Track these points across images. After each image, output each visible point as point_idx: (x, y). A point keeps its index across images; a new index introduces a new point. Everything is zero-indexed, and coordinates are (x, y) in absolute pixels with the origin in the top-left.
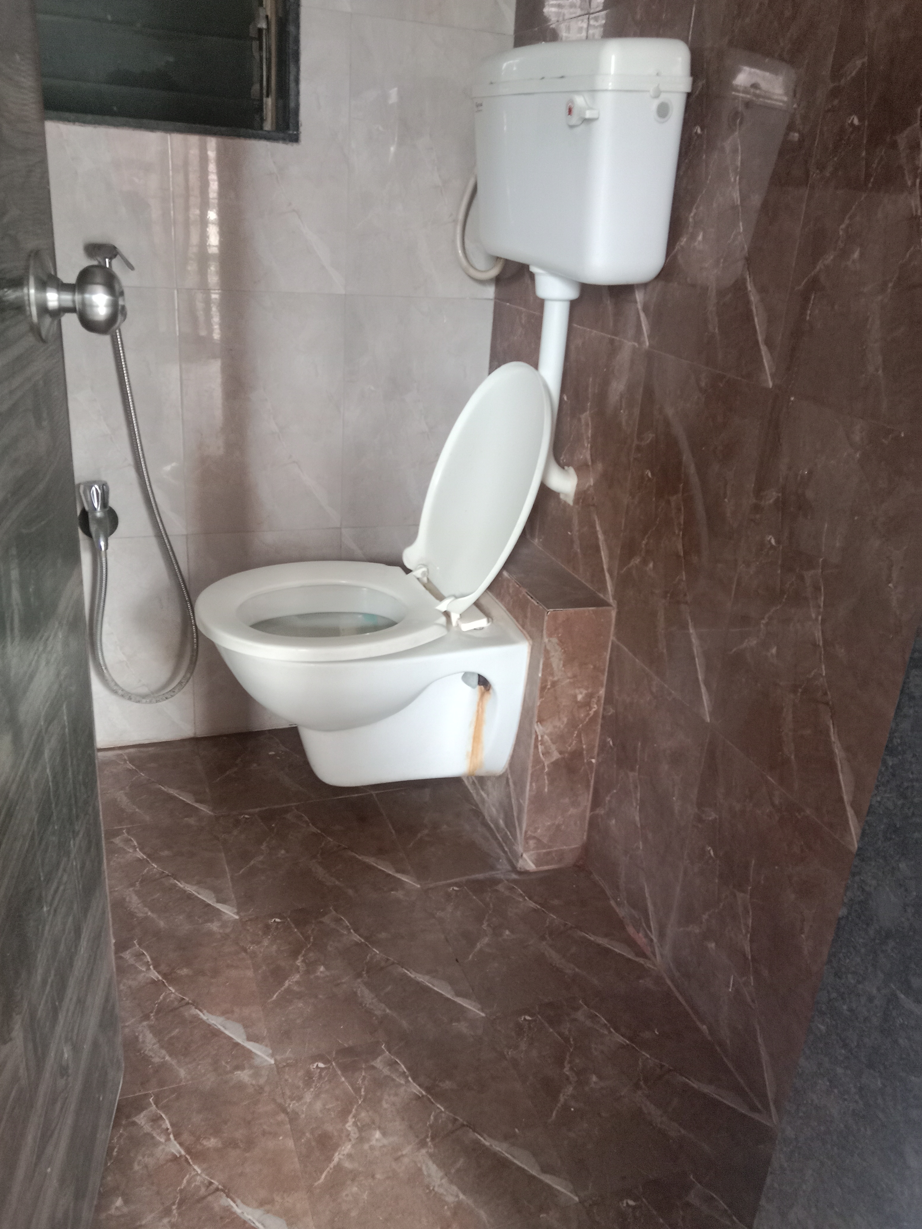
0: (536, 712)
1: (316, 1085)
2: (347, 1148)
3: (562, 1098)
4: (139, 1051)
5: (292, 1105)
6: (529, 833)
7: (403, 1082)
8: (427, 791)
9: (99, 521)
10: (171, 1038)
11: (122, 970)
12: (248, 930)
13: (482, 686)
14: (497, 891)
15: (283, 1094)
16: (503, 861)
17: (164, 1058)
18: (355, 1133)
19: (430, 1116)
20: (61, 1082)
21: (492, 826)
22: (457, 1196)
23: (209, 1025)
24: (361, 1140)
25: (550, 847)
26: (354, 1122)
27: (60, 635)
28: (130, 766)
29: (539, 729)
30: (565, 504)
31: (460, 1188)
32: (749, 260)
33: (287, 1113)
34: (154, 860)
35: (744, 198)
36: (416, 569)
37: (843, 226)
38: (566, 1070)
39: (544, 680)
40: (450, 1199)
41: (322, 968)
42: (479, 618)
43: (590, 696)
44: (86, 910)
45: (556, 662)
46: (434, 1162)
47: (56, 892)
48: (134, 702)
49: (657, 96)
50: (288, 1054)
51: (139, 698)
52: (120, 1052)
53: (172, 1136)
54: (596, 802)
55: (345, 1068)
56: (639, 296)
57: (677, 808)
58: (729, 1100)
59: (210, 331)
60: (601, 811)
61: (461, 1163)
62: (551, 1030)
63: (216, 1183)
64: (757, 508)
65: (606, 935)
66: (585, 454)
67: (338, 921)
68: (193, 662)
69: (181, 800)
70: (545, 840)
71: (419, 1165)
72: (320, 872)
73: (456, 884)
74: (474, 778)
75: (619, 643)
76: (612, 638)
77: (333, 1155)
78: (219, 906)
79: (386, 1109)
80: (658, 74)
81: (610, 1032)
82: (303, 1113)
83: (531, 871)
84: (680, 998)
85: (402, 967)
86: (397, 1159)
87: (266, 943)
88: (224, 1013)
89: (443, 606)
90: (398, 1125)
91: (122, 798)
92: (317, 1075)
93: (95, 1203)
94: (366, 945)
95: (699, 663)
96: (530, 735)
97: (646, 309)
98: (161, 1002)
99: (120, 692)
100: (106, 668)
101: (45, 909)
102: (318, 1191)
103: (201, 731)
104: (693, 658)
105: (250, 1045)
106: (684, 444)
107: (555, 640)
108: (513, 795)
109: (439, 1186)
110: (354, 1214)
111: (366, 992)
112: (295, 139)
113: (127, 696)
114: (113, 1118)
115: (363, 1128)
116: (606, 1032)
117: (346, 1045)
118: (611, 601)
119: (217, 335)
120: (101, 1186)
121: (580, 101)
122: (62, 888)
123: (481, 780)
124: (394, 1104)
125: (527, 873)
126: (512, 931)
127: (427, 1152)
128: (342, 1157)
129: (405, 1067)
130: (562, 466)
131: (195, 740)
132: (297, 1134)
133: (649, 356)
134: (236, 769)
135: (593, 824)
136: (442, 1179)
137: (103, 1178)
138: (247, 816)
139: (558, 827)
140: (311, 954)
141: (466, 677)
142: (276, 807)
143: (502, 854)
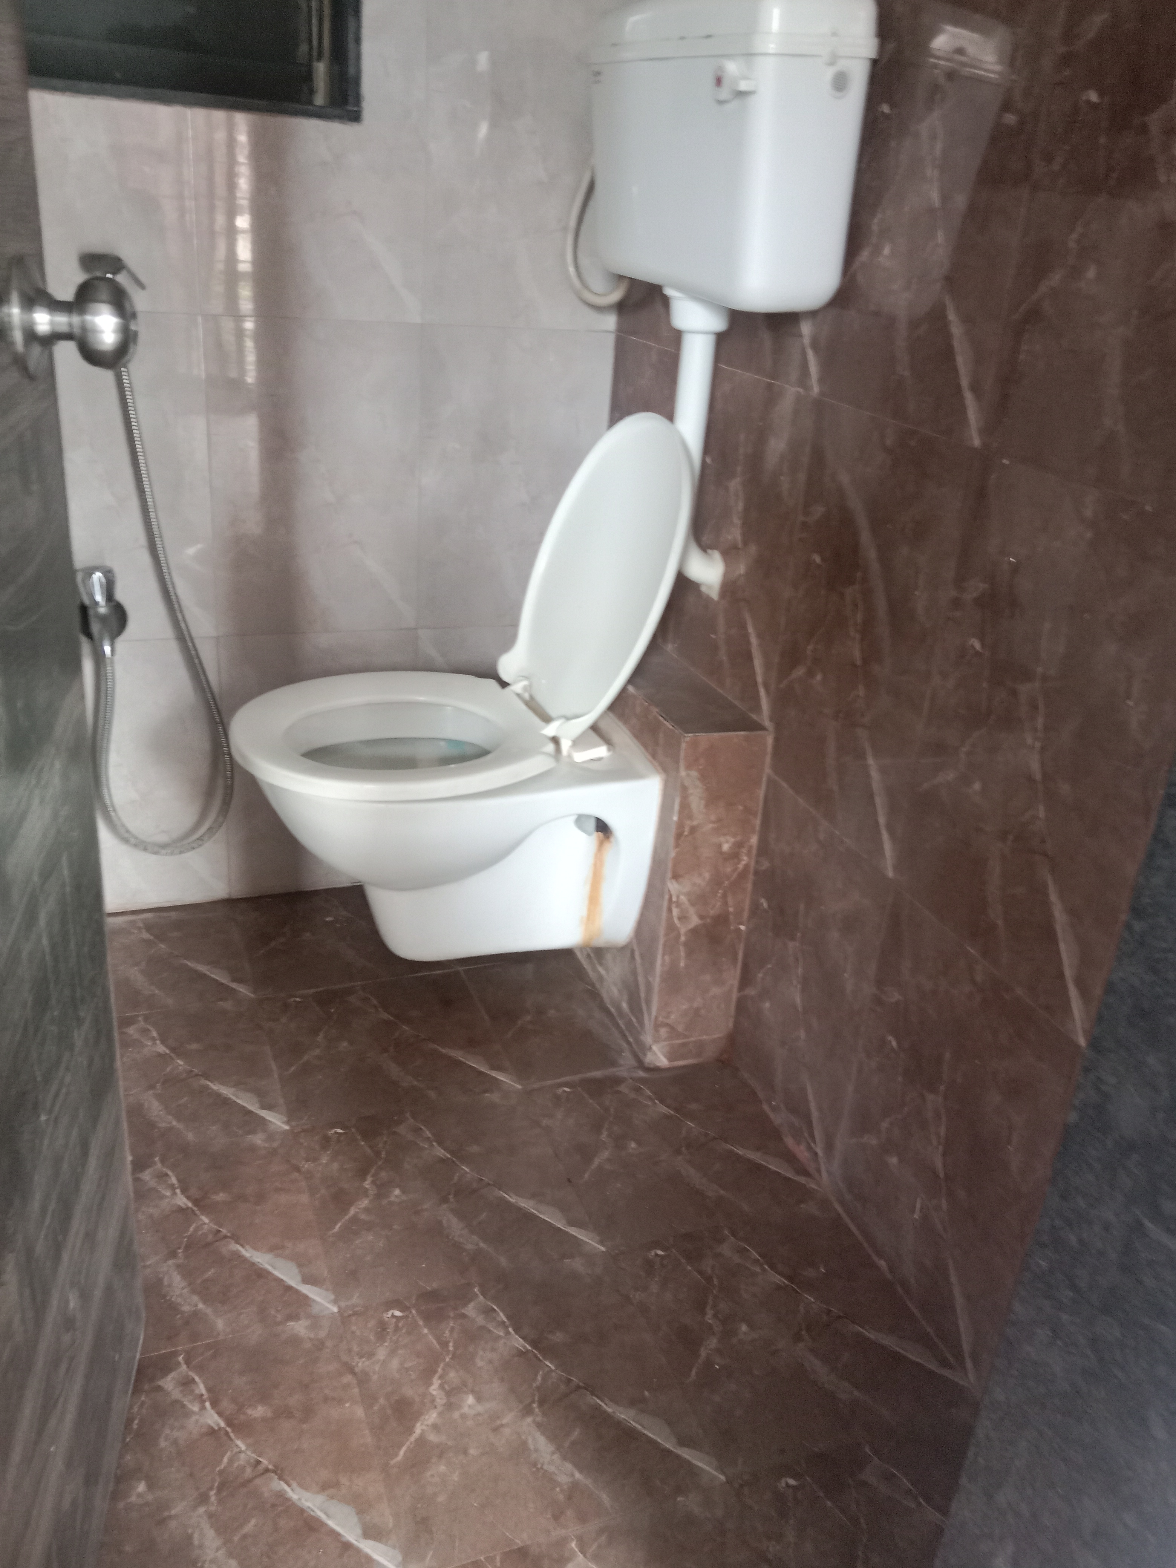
0: (670, 865)
1: (391, 1338)
2: (432, 1417)
3: (703, 1353)
4: (164, 1297)
5: (361, 1364)
6: (660, 1019)
7: (502, 1334)
8: (530, 968)
9: (103, 619)
10: (206, 1281)
11: (142, 1194)
12: (301, 1144)
13: (600, 833)
14: (619, 1092)
15: (350, 1351)
16: (627, 1054)
17: (196, 1305)
18: (441, 1399)
19: (536, 1376)
20: (67, 1338)
21: (613, 1010)
22: (573, 1475)
23: (253, 1264)
24: (450, 1406)
25: (685, 1036)
26: (441, 1384)
27: (58, 765)
28: (146, 935)
29: (673, 887)
30: (708, 599)
31: (577, 1466)
32: (949, 280)
33: (354, 1374)
34: (179, 1055)
35: (945, 198)
36: (516, 682)
37: (1074, 236)
38: (709, 1318)
39: (680, 825)
40: (563, 1479)
41: (397, 1192)
42: (595, 745)
43: (739, 845)
44: (95, 1119)
45: (697, 802)
46: (543, 1434)
47: (57, 1095)
48: (150, 853)
49: (831, 64)
50: (355, 1300)
51: (158, 848)
52: (140, 1299)
53: (207, 1404)
54: (746, 980)
55: (428, 1317)
56: (806, 328)
57: (849, 987)
58: (914, 1354)
59: (242, 371)
60: (751, 992)
61: (576, 1434)
62: (689, 1268)
63: (265, 1462)
64: (956, 603)
65: (758, 1149)
66: (734, 533)
67: (417, 1131)
68: (227, 803)
69: (214, 979)
70: (680, 1028)
71: (523, 1437)
72: (394, 1070)
73: (566, 1084)
74: (589, 950)
75: (777, 778)
76: (768, 770)
77: (414, 1426)
78: (264, 1113)
79: (480, 1368)
80: (834, 34)
81: (764, 1270)
82: (374, 1373)
83: (663, 1067)
84: (854, 1229)
85: (500, 1189)
86: (496, 1430)
87: (324, 1160)
88: (273, 1249)
89: (550, 730)
90: (497, 1388)
91: (136, 975)
92: (392, 1326)
93: (111, 1489)
94: (453, 1161)
95: (880, 802)
96: (662, 896)
97: (815, 345)
98: (191, 1235)
99: (133, 841)
100: (114, 810)
101: (43, 1118)
102: (395, 1470)
103: (238, 891)
104: (871, 796)
105: (306, 1289)
106: (862, 522)
107: (694, 774)
108: (640, 970)
109: (549, 1463)
110: (441, 1499)
111: (454, 1221)
112: (355, 117)
113: (141, 845)
114: (132, 1381)
115: (452, 1393)
116: (758, 1270)
117: (429, 1288)
118: (767, 723)
119: (251, 378)
120: (118, 1468)
121: (732, 68)
122: (64, 1091)
123: (598, 953)
124: (491, 1362)
125: (657, 1069)
126: (639, 1143)
127: (534, 1421)
128: (424, 1427)
129: (504, 1315)
130: (704, 548)
131: (229, 902)
132: (368, 1400)
133: (819, 406)
134: (283, 940)
135: (741, 1007)
136: (553, 1453)
137: (121, 1456)
138: (298, 999)
139: (697, 1011)
140: (383, 1174)
141: (580, 820)
142: (337, 987)
143: (625, 1045)
